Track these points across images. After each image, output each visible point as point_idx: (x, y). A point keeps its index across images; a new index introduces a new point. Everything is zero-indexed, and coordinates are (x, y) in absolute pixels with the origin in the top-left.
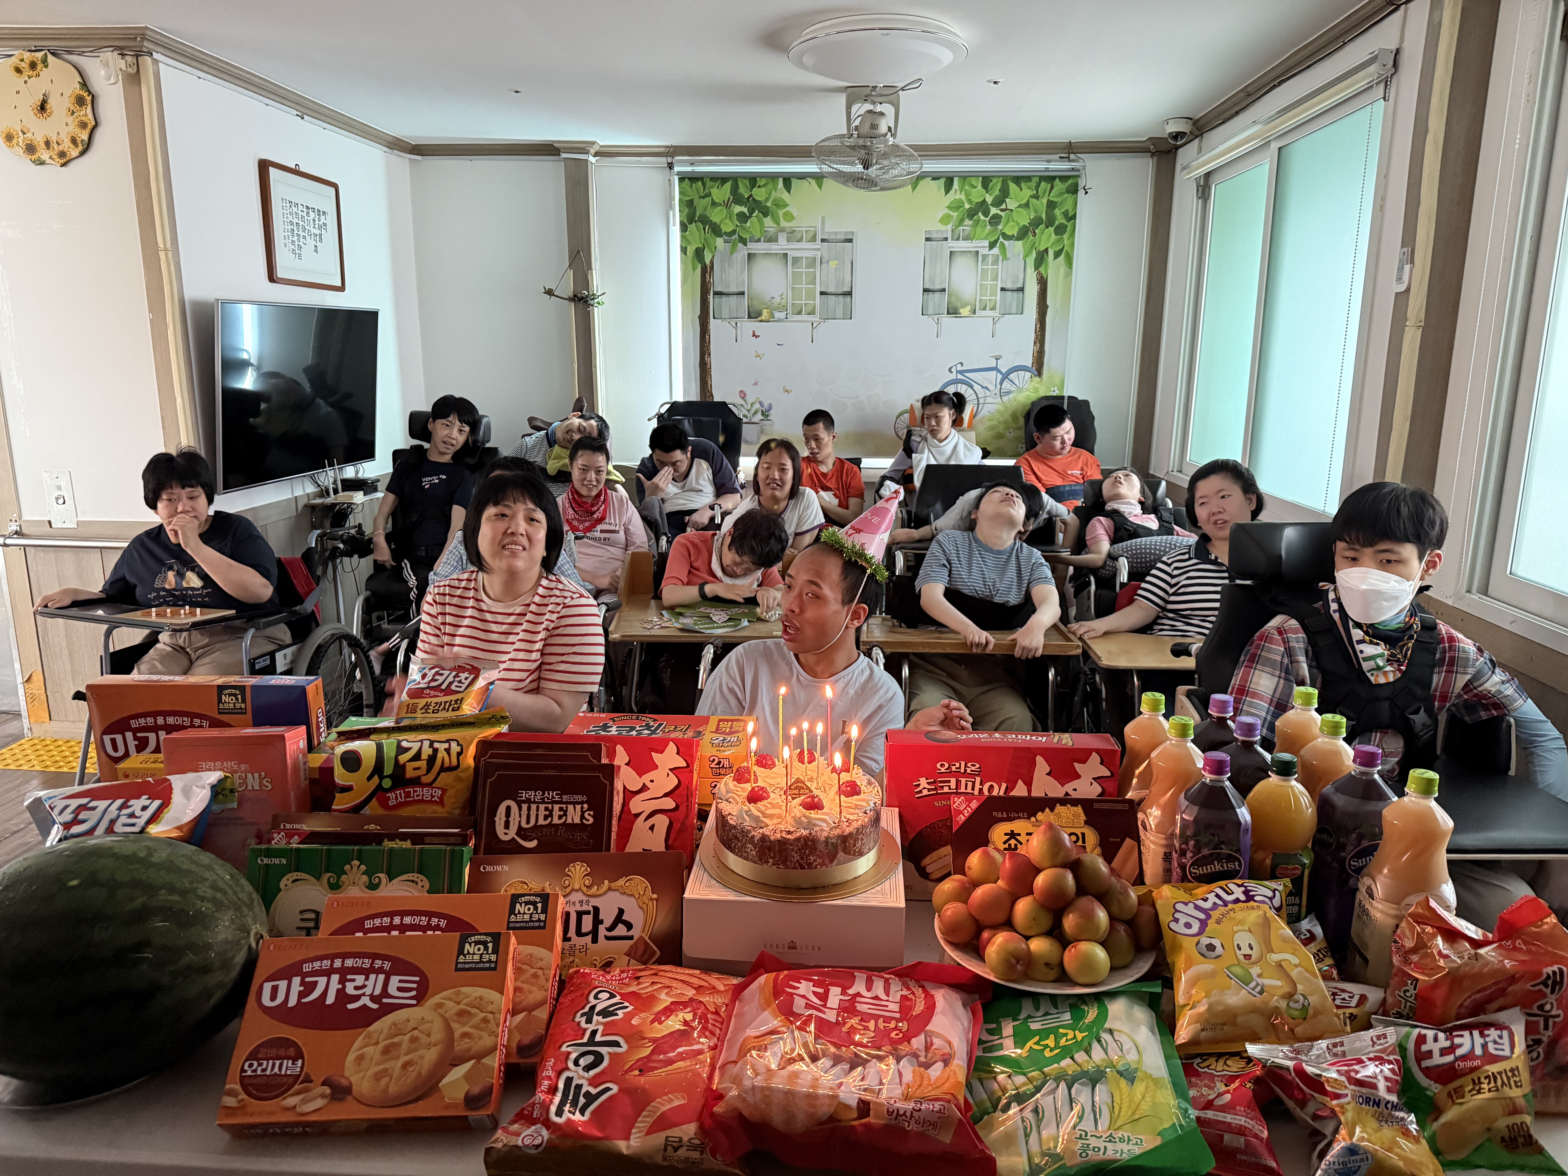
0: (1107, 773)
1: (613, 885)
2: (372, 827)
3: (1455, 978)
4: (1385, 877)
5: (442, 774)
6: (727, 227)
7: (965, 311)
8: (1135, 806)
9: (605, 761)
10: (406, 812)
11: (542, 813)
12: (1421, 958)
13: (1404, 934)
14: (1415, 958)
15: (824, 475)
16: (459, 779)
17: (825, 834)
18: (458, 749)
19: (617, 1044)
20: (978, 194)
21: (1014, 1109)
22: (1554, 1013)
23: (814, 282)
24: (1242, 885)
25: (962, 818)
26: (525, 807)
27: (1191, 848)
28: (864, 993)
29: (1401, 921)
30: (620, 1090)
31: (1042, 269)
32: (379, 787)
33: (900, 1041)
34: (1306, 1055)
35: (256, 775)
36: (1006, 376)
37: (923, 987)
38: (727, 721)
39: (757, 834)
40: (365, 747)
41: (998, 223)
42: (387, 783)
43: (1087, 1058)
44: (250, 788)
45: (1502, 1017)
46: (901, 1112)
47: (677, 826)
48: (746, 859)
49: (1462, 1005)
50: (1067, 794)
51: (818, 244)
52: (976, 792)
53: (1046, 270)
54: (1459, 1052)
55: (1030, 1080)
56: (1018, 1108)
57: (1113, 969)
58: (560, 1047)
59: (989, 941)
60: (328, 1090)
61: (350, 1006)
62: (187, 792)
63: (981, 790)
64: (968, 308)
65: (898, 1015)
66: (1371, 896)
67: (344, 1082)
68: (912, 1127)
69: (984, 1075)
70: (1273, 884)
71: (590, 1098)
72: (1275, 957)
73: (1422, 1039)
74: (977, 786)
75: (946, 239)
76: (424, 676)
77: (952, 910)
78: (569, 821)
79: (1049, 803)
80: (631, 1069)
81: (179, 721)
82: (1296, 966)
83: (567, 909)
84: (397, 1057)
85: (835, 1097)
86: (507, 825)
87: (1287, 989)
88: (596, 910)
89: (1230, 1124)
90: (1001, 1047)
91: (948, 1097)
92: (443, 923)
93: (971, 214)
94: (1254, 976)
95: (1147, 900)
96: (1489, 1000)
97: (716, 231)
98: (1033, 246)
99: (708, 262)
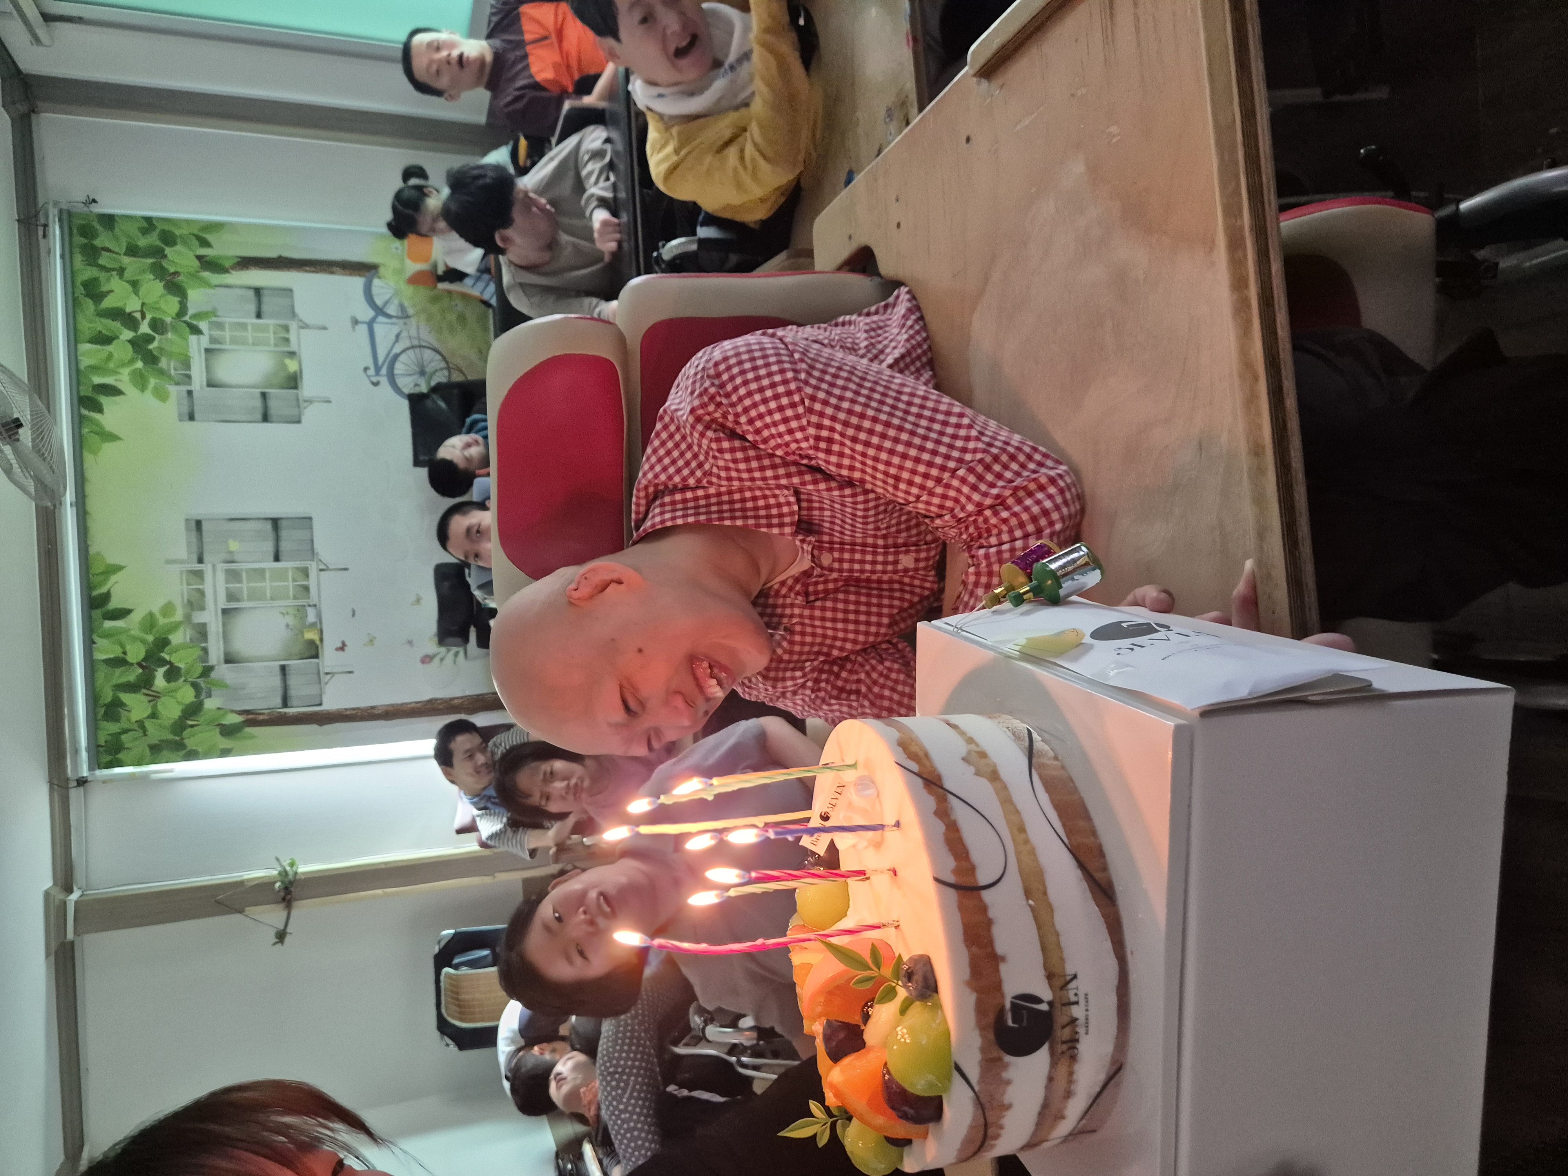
6: (187, 695)
7: (292, 366)
20: (120, 351)
23: (261, 571)
31: (227, 264)
36: (380, 311)
41: (163, 323)
51: (207, 568)
53: (227, 258)
64: (288, 361)
75: (190, 393)
93: (151, 359)
97: (193, 710)
98: (194, 276)
99: (238, 719)
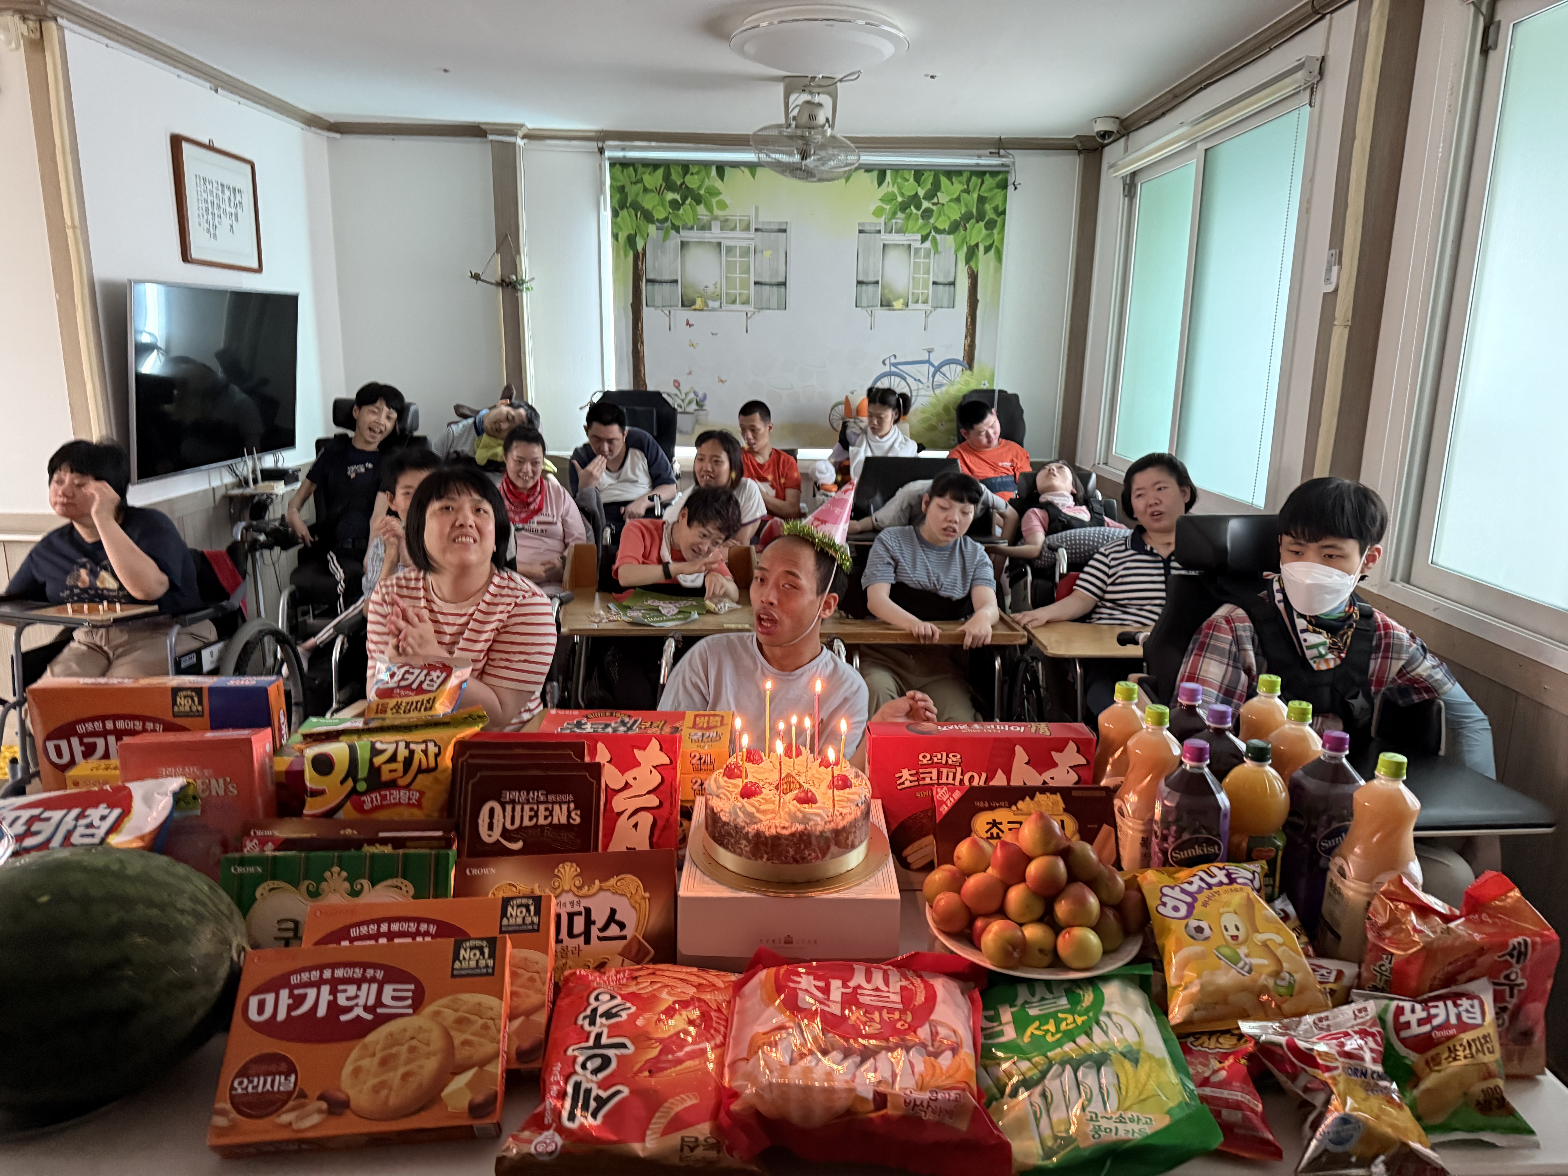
0: (1084, 761)
1: (603, 884)
2: (349, 831)
3: (1429, 952)
4: (1357, 856)
5: (420, 776)
6: (659, 214)
7: (898, 304)
8: (1111, 792)
9: (587, 759)
10: (382, 815)
11: (527, 813)
12: (1394, 934)
13: (1376, 910)
14: (1388, 933)
15: (761, 466)
16: (437, 780)
17: (819, 828)
18: (436, 750)
19: (623, 1046)
20: (910, 187)
21: (1023, 1095)
22: (1519, 981)
23: (748, 272)
24: (1224, 868)
25: (944, 809)
26: (509, 808)
27: (1172, 832)
28: (864, 984)
29: (1373, 899)
30: (631, 1092)
31: (972, 264)
32: (354, 791)
33: (905, 1032)
34: (1294, 1030)
35: (221, 781)
36: (938, 369)
37: (920, 977)
38: (704, 716)
39: (751, 829)
40: (338, 750)
41: (930, 217)
42: (362, 786)
43: (1088, 1041)
44: (214, 793)
45: (1471, 987)
46: (918, 1103)
47: (660, 824)
48: (740, 855)
49: (1435, 978)
50: (1045, 782)
51: (752, 234)
52: (957, 783)
53: (977, 264)
54: (1436, 1022)
55: (1035, 1066)
56: (1026, 1094)
57: (1106, 952)
58: (565, 1051)
59: (984, 929)
60: (324, 1105)
61: (344, 1018)
62: (148, 800)
63: (962, 781)
64: (901, 301)
65: (900, 1006)
66: (1343, 874)
67: (342, 1096)
68: (928, 1116)
69: (988, 1062)
70: (1252, 867)
71: (601, 1102)
72: (1260, 937)
73: (1400, 1011)
74: (958, 776)
75: (879, 232)
76: (392, 676)
77: (945, 900)
78: (555, 821)
79: (1028, 792)
80: (640, 1070)
81: (130, 725)
82: (1281, 945)
83: (559, 911)
84: (395, 1068)
85: (851, 1090)
86: (491, 827)
87: (1273, 968)
88: (588, 911)
89: (1227, 1099)
90: (1001, 1033)
91: (963, 1085)
92: (433, 929)
93: (904, 207)
94: (1242, 956)
95: (1133, 884)
96: (1460, 971)
97: (648, 217)
98: (964, 240)
99: (640, 249)
